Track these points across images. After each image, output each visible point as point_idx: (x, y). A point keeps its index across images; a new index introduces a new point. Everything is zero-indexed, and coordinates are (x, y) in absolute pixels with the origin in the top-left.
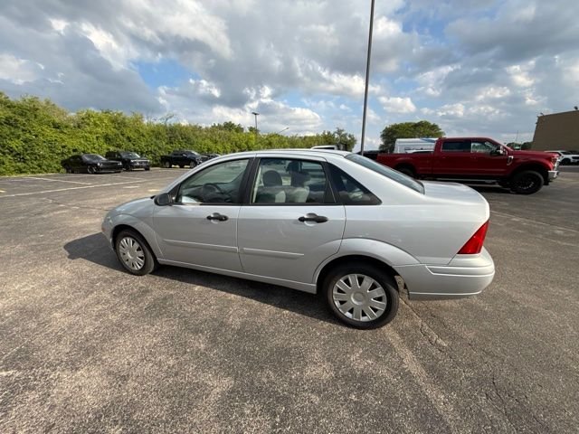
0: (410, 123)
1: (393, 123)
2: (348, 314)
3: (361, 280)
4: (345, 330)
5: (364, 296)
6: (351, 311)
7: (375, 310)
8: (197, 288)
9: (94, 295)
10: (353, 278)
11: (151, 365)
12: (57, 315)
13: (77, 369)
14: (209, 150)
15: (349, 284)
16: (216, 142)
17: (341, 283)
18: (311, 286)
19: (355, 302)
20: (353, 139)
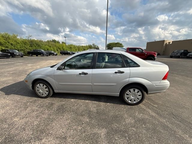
0: (114, 43)
2: (130, 102)
3: (134, 90)
4: (129, 106)
5: (135, 95)
6: (131, 101)
7: (138, 99)
8: (72, 100)
9: (29, 108)
10: (132, 90)
11: (72, 131)
12: (16, 119)
13: (41, 139)
14: (47, 49)
15: (131, 92)
16: (50, 47)
17: (128, 92)
18: (118, 94)
19: (132, 97)
20: (98, 47)
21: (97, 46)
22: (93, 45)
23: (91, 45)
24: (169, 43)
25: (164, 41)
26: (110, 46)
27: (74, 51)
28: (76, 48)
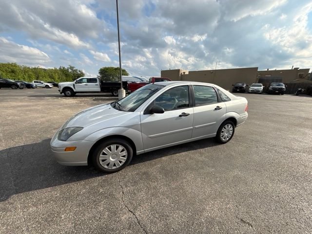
0: (113, 68)
1: (104, 67)
3: (228, 126)
5: (228, 131)
6: (225, 138)
7: (230, 134)
10: (226, 126)
15: (225, 129)
18: (215, 134)
19: (226, 134)
20: (82, 73)
21: (80, 71)
22: (72, 68)
23: (66, 68)
24: (184, 73)
25: (179, 71)
26: (106, 72)
27: (24, 79)
28: (30, 73)
